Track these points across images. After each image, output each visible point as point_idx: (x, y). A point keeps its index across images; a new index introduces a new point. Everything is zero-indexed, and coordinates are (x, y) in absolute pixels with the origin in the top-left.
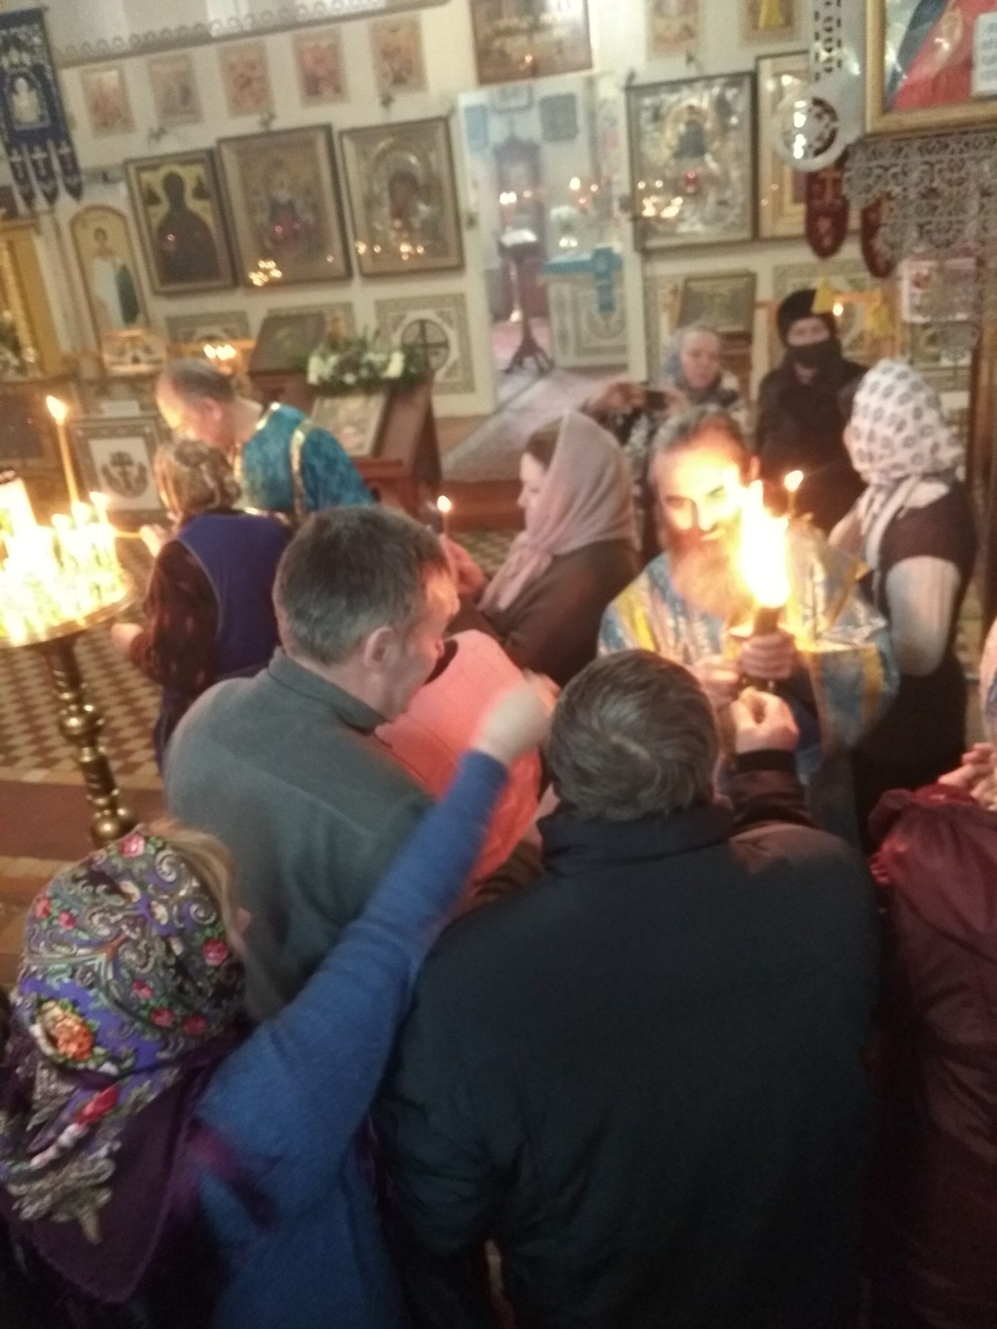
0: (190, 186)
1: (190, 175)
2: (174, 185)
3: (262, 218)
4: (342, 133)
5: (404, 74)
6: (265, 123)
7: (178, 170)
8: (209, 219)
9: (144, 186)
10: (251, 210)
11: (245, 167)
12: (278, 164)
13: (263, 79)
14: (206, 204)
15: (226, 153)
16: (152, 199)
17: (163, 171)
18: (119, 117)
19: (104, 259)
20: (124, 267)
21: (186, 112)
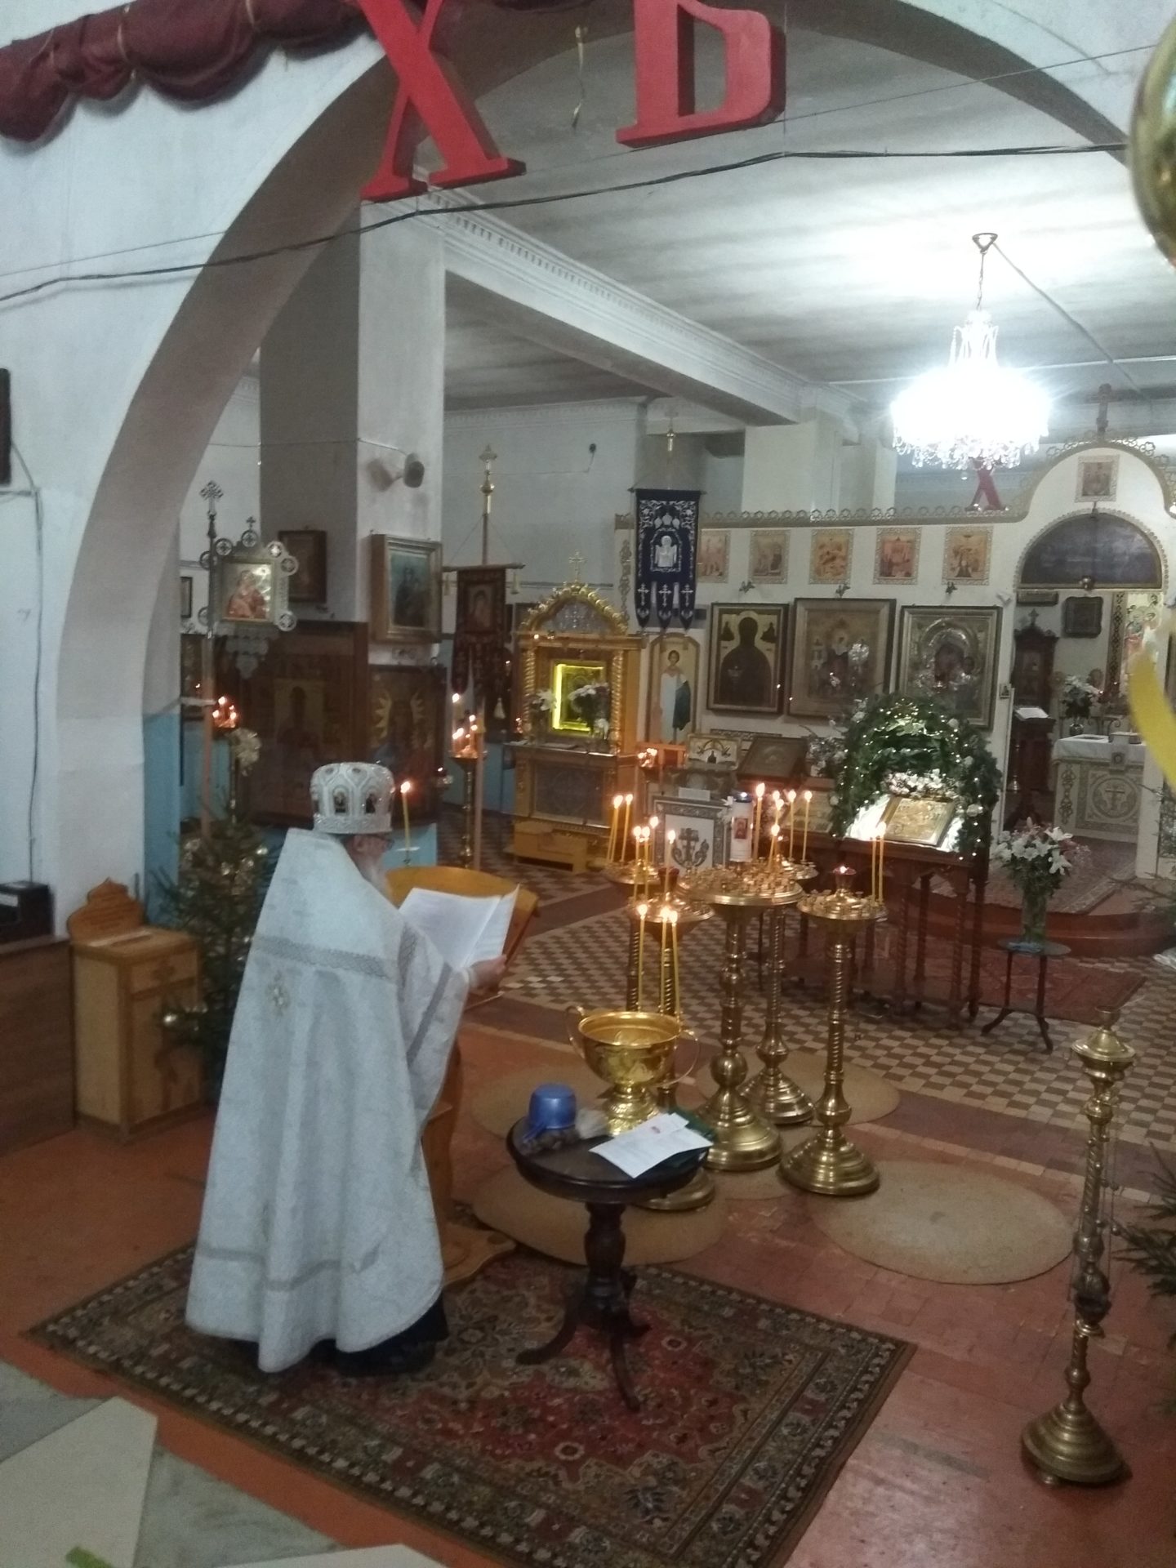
0: (762, 630)
1: (763, 622)
2: (748, 627)
3: (817, 663)
4: (904, 607)
5: (970, 570)
6: (840, 592)
7: (754, 615)
8: (771, 658)
9: (723, 625)
10: (809, 656)
11: (811, 622)
12: (842, 624)
13: (845, 558)
14: (772, 646)
15: (800, 609)
16: (726, 635)
17: (744, 615)
18: (717, 570)
19: (672, 675)
20: (686, 684)
21: (773, 574)
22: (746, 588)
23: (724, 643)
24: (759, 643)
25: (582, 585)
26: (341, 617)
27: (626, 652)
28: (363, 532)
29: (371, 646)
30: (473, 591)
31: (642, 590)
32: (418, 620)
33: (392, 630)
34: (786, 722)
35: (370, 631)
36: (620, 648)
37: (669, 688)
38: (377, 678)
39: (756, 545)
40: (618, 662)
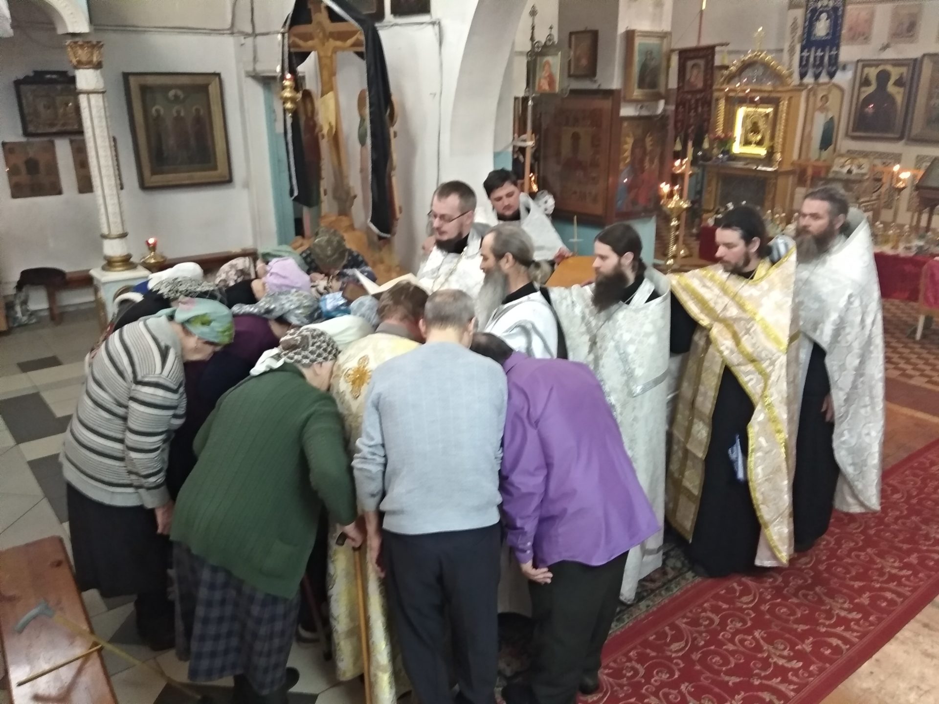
0: (894, 78)
2: (884, 77)
7: (889, 68)
8: (899, 99)
9: (864, 75)
11: (934, 71)
14: (901, 90)
15: (926, 61)
16: (866, 82)
17: (880, 68)
18: (863, 35)
19: (822, 112)
20: (832, 119)
21: (907, 37)
22: (885, 47)
23: (863, 89)
24: (891, 88)
25: (762, 52)
26: (605, 86)
27: (790, 98)
28: (621, 29)
29: (622, 104)
30: (690, 63)
31: (805, 54)
32: (653, 85)
33: (637, 93)
34: (906, 144)
35: (622, 94)
36: (787, 96)
37: (819, 122)
38: (625, 124)
39: (895, 14)
40: (784, 105)
